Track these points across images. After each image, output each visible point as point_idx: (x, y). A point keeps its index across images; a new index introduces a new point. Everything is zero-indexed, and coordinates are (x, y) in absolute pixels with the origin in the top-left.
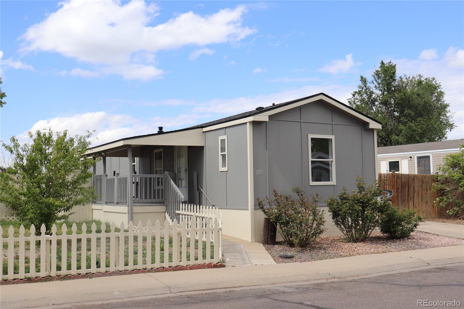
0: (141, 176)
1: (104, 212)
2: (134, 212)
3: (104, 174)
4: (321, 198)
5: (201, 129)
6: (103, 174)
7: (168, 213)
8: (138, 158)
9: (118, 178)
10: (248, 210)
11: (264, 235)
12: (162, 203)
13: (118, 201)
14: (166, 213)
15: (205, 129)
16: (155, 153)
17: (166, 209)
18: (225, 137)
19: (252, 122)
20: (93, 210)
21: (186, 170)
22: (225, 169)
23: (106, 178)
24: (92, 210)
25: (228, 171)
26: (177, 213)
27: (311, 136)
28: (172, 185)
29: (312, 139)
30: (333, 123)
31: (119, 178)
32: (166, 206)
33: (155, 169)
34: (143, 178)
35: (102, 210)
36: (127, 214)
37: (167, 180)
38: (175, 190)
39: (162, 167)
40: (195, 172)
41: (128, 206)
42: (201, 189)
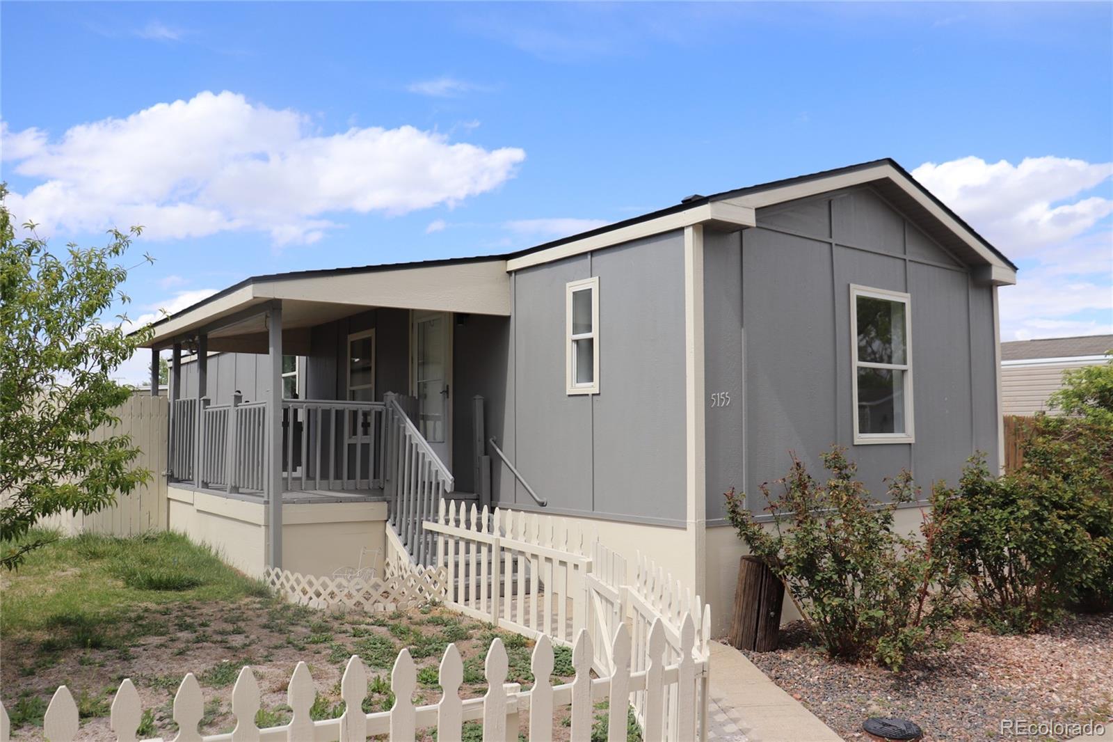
0: (312, 406)
1: (198, 511)
2: (284, 523)
3: (200, 398)
4: (920, 488)
5: (501, 263)
6: (196, 397)
7: (394, 525)
8: (303, 358)
9: (237, 411)
10: (685, 529)
11: (743, 619)
12: (378, 492)
13: (235, 482)
14: (389, 525)
15: (514, 264)
16: (352, 342)
17: (389, 511)
18: (591, 283)
19: (701, 226)
20: (171, 502)
21: (446, 392)
22: (591, 388)
23: (204, 408)
24: (166, 501)
25: (599, 394)
26: (426, 530)
27: (858, 291)
28: (410, 436)
29: (862, 302)
30: (908, 257)
31: (242, 410)
32: (388, 502)
33: (349, 388)
34: (316, 411)
35: (193, 505)
36: (263, 527)
37: (393, 418)
38: (421, 452)
39: (370, 383)
40: (478, 397)
41: (267, 503)
42: (498, 450)
